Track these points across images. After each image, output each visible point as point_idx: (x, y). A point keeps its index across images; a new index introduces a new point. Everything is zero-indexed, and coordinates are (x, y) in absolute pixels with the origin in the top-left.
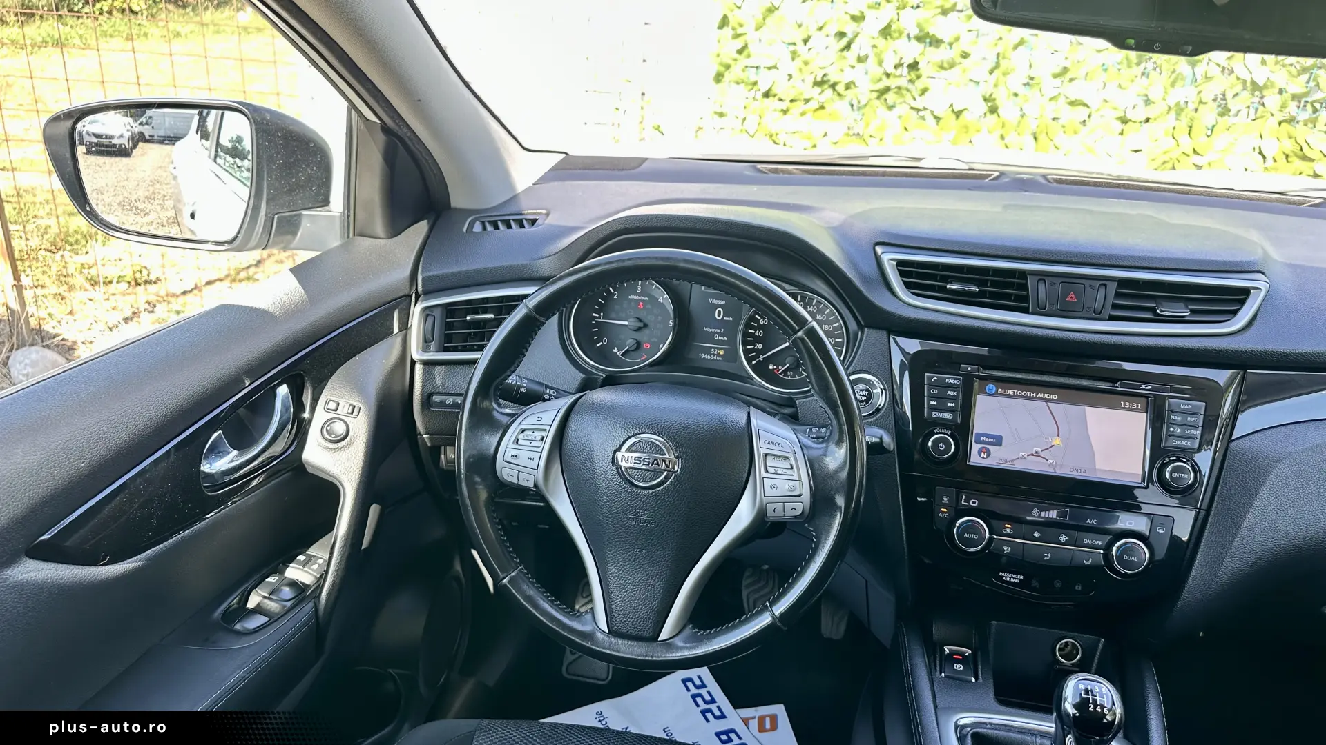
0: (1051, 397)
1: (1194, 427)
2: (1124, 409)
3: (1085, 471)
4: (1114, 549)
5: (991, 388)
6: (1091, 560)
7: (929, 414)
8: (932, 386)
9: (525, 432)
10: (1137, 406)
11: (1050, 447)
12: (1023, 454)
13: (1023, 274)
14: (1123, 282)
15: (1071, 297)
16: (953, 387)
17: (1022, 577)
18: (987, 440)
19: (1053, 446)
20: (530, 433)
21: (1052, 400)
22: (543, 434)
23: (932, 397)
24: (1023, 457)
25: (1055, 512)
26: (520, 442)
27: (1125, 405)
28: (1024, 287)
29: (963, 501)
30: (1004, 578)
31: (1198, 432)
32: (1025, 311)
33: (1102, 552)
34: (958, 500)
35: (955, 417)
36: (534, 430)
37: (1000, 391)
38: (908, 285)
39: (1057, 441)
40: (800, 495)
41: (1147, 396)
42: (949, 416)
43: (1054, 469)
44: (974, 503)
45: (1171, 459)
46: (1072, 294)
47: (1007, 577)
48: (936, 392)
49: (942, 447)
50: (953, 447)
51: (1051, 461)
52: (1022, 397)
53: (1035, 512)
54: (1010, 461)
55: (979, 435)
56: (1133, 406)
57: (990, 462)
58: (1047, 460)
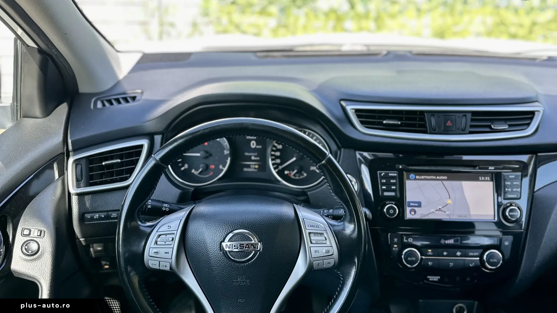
0: (444, 178)
2: (482, 181)
3: (465, 216)
4: (485, 256)
5: (412, 176)
6: (473, 264)
7: (383, 194)
8: (382, 178)
9: (161, 237)
10: (488, 178)
12: (433, 210)
13: (422, 112)
14: (474, 113)
15: (449, 123)
16: (393, 178)
17: (439, 277)
18: (413, 204)
19: (447, 204)
20: (164, 236)
21: (444, 180)
22: (173, 236)
23: (383, 184)
24: (433, 212)
25: (453, 240)
26: (158, 243)
27: (481, 178)
28: (423, 119)
29: (405, 240)
30: (430, 279)
31: (519, 190)
32: (425, 132)
33: (479, 258)
34: (402, 239)
35: (396, 194)
36: (166, 234)
37: (417, 177)
38: (362, 123)
39: (449, 201)
40: (332, 255)
41: (492, 173)
42: (393, 194)
43: (450, 217)
44: (410, 240)
45: (508, 205)
46: (449, 122)
47: (432, 278)
48: (384, 181)
49: (391, 211)
50: (397, 210)
51: (448, 213)
52: (429, 179)
53: (443, 241)
54: (427, 215)
55: (409, 202)
56: (485, 179)
57: (417, 217)
58: (445, 212)
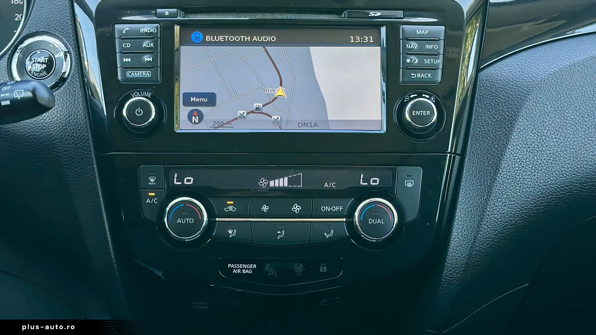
0: (269, 39)
1: (435, 55)
2: (355, 44)
3: (316, 125)
4: (357, 214)
5: (197, 35)
6: (332, 231)
7: (124, 74)
8: (124, 40)
10: (369, 39)
11: (273, 101)
12: (242, 112)
16: (149, 38)
17: (255, 266)
18: (197, 100)
19: (276, 98)
21: (270, 44)
23: (125, 53)
24: (242, 116)
25: (286, 179)
27: (355, 39)
29: (175, 180)
30: (234, 271)
31: (439, 61)
33: (344, 220)
34: (169, 179)
35: (154, 74)
37: (208, 38)
39: (280, 92)
41: (379, 27)
42: (147, 74)
43: (280, 127)
44: (189, 181)
45: (412, 96)
47: (238, 268)
48: (129, 45)
49: (140, 112)
50: (154, 110)
51: (276, 117)
52: (235, 44)
53: (263, 183)
54: (226, 124)
55: (187, 96)
56: (364, 40)
57: (204, 128)
58: (271, 117)
